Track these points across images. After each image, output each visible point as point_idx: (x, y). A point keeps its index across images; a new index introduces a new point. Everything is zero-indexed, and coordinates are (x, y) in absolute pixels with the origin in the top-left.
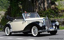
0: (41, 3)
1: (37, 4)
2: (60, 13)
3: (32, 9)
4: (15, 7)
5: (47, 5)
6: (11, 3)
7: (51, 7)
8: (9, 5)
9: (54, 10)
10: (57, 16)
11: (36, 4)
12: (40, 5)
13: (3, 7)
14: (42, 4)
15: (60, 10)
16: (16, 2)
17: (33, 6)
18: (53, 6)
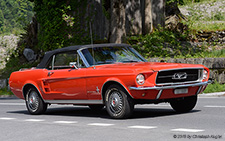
0: (135, 10)
1: (123, 13)
2: (193, 40)
3: (104, 29)
4: (51, 20)
5: (154, 15)
6: (40, 9)
7: (167, 22)
8: (33, 14)
9: (175, 31)
10: (185, 51)
11: (118, 13)
12: (129, 17)
13: (12, 23)
14: (138, 12)
15: (194, 31)
16: (54, 7)
17: (110, 17)
18: (172, 19)
